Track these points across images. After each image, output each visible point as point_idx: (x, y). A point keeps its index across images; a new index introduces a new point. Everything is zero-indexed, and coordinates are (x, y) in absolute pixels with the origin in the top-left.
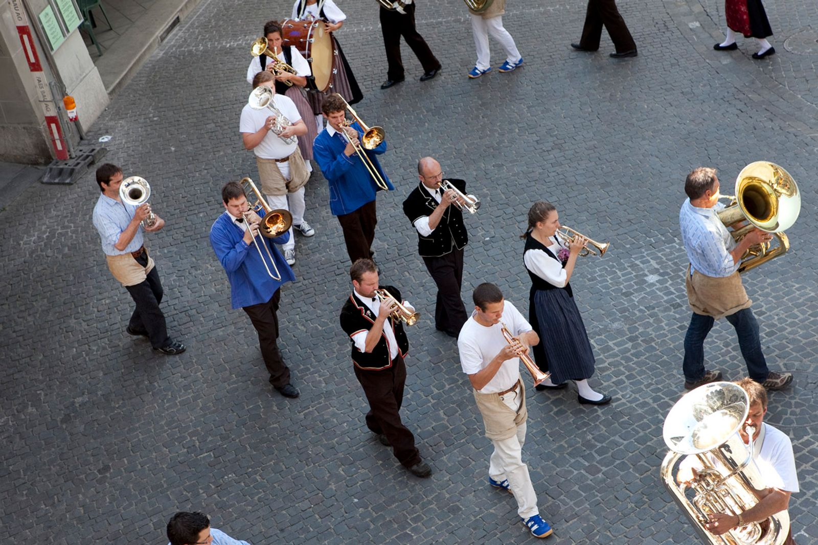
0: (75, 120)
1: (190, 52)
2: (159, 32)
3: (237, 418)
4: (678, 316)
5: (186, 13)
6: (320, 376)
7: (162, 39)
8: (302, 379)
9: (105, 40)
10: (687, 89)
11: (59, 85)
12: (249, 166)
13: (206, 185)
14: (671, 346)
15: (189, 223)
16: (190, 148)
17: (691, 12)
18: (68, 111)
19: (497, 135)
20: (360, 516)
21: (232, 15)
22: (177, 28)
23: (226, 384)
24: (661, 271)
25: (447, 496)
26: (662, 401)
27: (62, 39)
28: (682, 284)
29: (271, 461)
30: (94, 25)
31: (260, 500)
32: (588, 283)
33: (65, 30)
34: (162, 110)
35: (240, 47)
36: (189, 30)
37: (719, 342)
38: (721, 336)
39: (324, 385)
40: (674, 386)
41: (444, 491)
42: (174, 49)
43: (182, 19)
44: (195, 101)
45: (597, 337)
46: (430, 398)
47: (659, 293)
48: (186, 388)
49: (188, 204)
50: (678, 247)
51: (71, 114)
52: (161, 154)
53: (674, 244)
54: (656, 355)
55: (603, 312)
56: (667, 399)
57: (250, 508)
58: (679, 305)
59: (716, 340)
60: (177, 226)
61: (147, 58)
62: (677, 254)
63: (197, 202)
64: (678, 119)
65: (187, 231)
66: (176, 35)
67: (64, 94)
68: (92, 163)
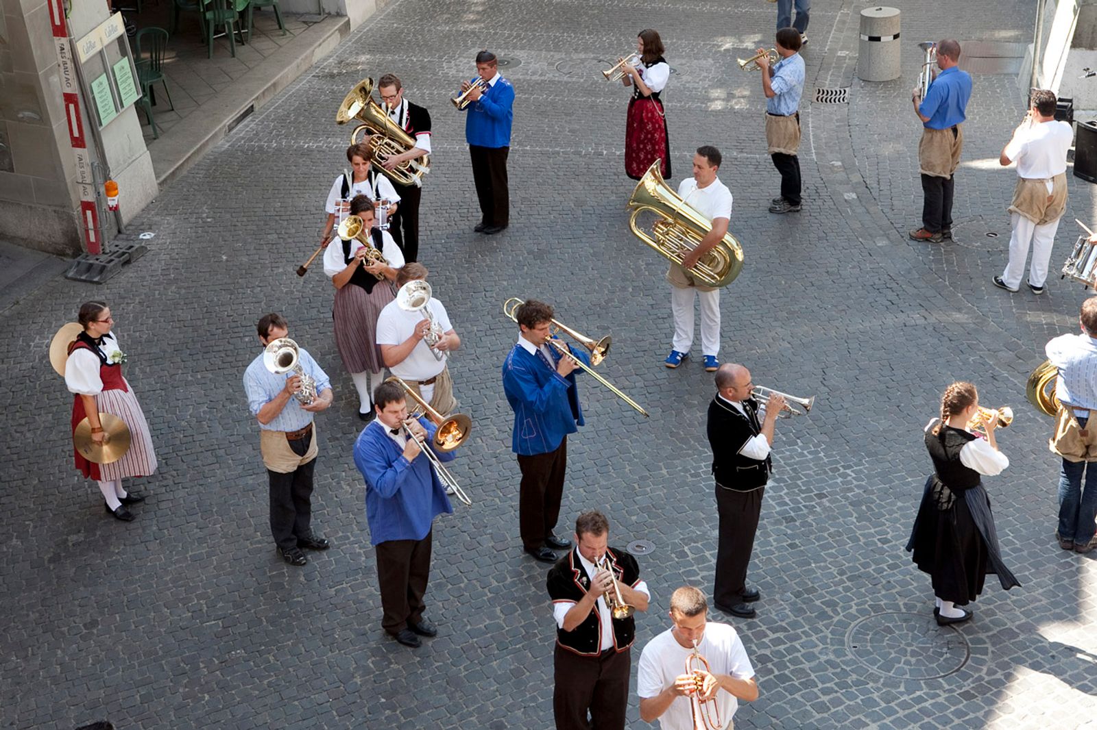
0: (115, 209)
1: (261, 147)
2: (228, 120)
3: (256, 584)
4: (789, 532)
5: (262, 103)
6: (360, 548)
7: (230, 129)
8: (339, 548)
9: (164, 121)
10: (834, 269)
11: (102, 166)
12: (311, 289)
13: (257, 305)
14: (777, 566)
15: (231, 347)
16: (245, 259)
17: (848, 182)
18: (109, 198)
19: (606, 292)
20: (386, 718)
21: (315, 111)
22: (249, 118)
23: (248, 542)
24: (777, 476)
25: (492, 709)
26: (759, 629)
27: (114, 114)
28: (799, 495)
29: (289, 640)
30: (154, 103)
31: (269, 684)
32: (690, 479)
33: (119, 104)
34: (219, 210)
35: (320, 149)
36: (263, 122)
37: (833, 568)
38: (836, 561)
39: (363, 559)
40: (774, 613)
41: (489, 702)
42: (242, 142)
43: (256, 109)
44: (259, 205)
45: (692, 544)
46: (486, 590)
47: (771, 502)
48: (201, 541)
49: (233, 325)
50: (799, 450)
51: (112, 202)
52: (210, 261)
53: (796, 447)
54: (758, 574)
55: (704, 516)
56: (764, 628)
57: (257, 692)
58: (793, 520)
59: (830, 566)
60: (216, 349)
61: (210, 148)
62: (797, 459)
63: (244, 323)
64: (819, 302)
65: (228, 356)
66: (247, 126)
67: (107, 177)
68: (127, 262)
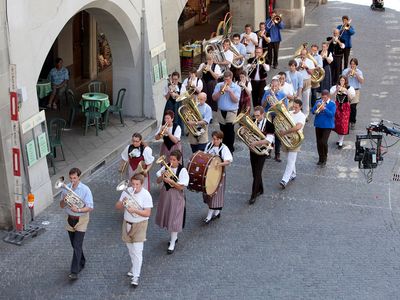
1: (107, 183)
2: (92, 167)
5: (110, 159)
7: (92, 172)
9: (59, 165)
11: (27, 187)
18: (29, 202)
22: (102, 167)
27: (36, 160)
30: (55, 156)
33: (39, 155)
36: (109, 170)
42: (98, 179)
43: (107, 162)
51: (30, 205)
66: (101, 171)
67: (29, 192)
68: (35, 236)
